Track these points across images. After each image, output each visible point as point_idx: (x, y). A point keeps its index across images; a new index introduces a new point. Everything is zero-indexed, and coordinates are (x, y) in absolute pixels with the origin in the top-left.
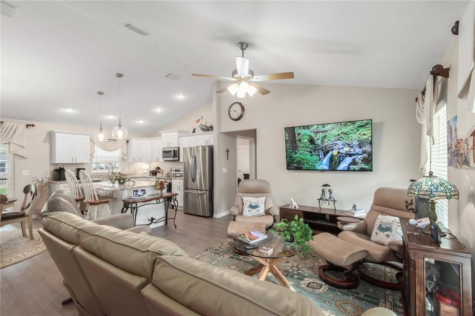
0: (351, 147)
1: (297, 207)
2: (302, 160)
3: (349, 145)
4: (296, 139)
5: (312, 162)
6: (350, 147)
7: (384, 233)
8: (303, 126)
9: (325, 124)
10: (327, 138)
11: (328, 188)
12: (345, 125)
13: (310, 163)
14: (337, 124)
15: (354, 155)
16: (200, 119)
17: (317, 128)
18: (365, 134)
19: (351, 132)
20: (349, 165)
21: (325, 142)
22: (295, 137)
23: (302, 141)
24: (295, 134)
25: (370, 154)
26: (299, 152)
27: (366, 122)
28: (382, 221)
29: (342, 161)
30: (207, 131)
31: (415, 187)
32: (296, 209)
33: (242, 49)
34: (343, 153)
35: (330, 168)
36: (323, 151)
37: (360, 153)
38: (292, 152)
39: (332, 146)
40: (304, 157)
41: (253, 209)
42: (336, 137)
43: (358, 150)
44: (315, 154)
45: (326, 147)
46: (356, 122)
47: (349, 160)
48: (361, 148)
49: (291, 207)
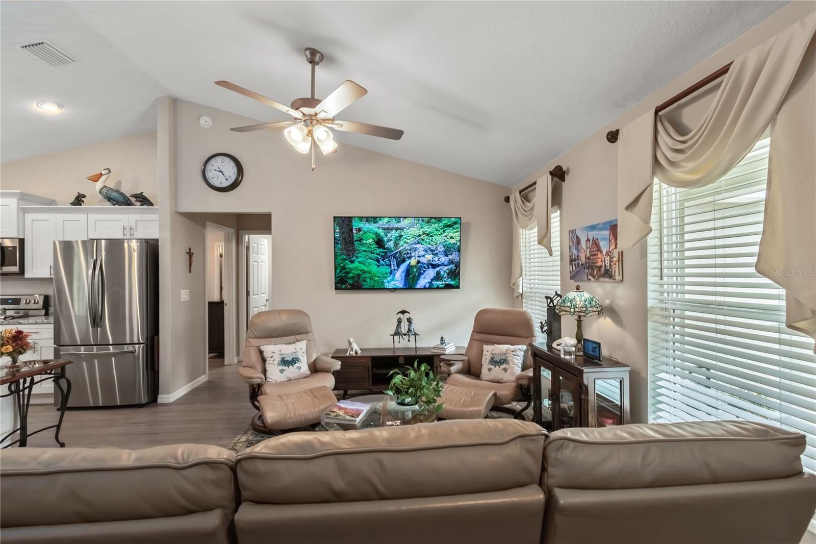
0: (435, 254)
1: (359, 353)
2: (363, 273)
3: (432, 251)
4: (353, 237)
5: (378, 277)
6: (433, 254)
7: (499, 367)
8: (367, 217)
9: (400, 217)
10: (403, 240)
11: (407, 316)
12: (428, 222)
13: (376, 279)
14: (418, 219)
15: (439, 266)
16: (101, 175)
17: (389, 222)
18: (453, 236)
19: (436, 232)
20: (432, 280)
21: (400, 245)
22: (352, 234)
23: (364, 242)
24: (352, 228)
25: (458, 265)
26: (357, 260)
27: (454, 220)
28: (493, 353)
29: (423, 274)
30: (125, 205)
31: (569, 304)
32: (358, 355)
33: (311, 62)
34: (425, 264)
35: (406, 286)
36: (397, 259)
37: (446, 263)
38: (345, 260)
39: (409, 252)
40: (366, 269)
41: (288, 366)
42: (416, 239)
43: (444, 259)
44: (384, 263)
45: (400, 252)
46: (442, 219)
47: (431, 273)
48: (447, 256)
49: (350, 354)
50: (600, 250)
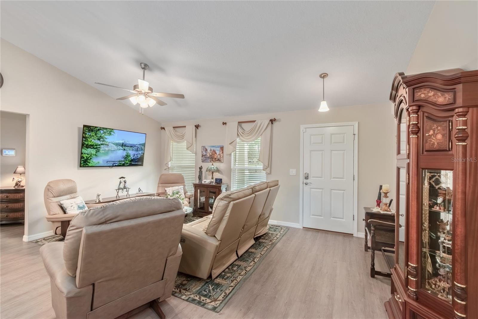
1: (101, 201)
33: (143, 68)
50: (216, 153)
